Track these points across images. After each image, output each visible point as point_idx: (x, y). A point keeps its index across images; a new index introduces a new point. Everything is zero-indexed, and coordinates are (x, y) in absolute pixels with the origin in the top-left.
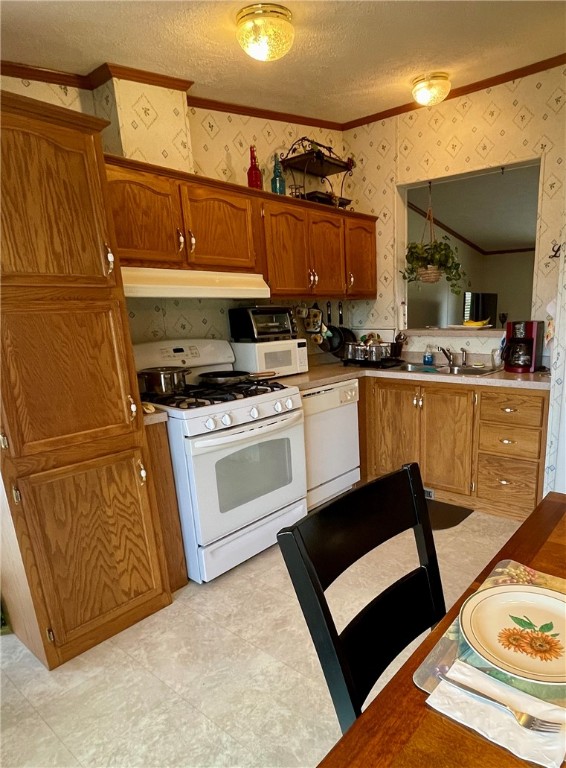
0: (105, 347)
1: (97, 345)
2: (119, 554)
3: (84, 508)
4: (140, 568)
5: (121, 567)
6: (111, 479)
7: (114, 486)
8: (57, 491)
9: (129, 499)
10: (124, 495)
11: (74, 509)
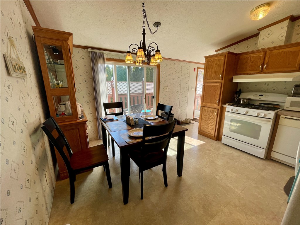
0: (217, 91)
1: (216, 90)
2: (210, 125)
3: (207, 115)
4: (212, 129)
5: (209, 127)
6: (212, 112)
7: (212, 114)
8: (205, 110)
9: (214, 117)
10: (213, 116)
11: (206, 114)
